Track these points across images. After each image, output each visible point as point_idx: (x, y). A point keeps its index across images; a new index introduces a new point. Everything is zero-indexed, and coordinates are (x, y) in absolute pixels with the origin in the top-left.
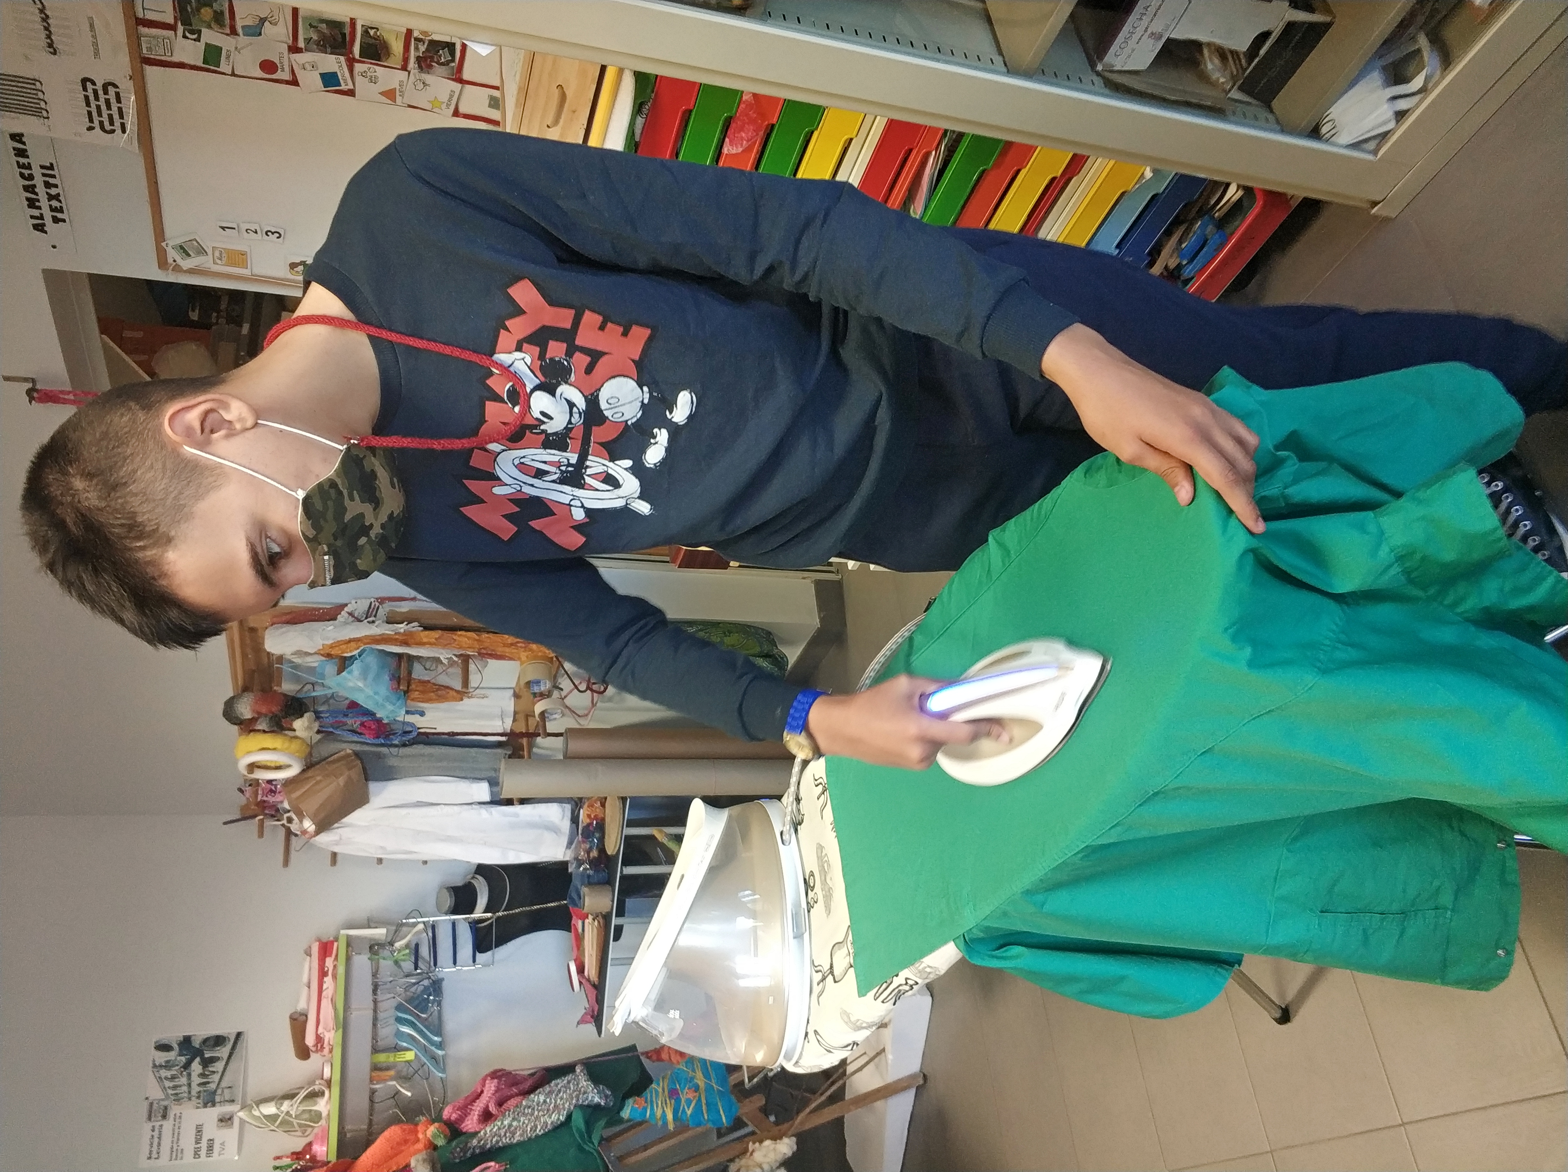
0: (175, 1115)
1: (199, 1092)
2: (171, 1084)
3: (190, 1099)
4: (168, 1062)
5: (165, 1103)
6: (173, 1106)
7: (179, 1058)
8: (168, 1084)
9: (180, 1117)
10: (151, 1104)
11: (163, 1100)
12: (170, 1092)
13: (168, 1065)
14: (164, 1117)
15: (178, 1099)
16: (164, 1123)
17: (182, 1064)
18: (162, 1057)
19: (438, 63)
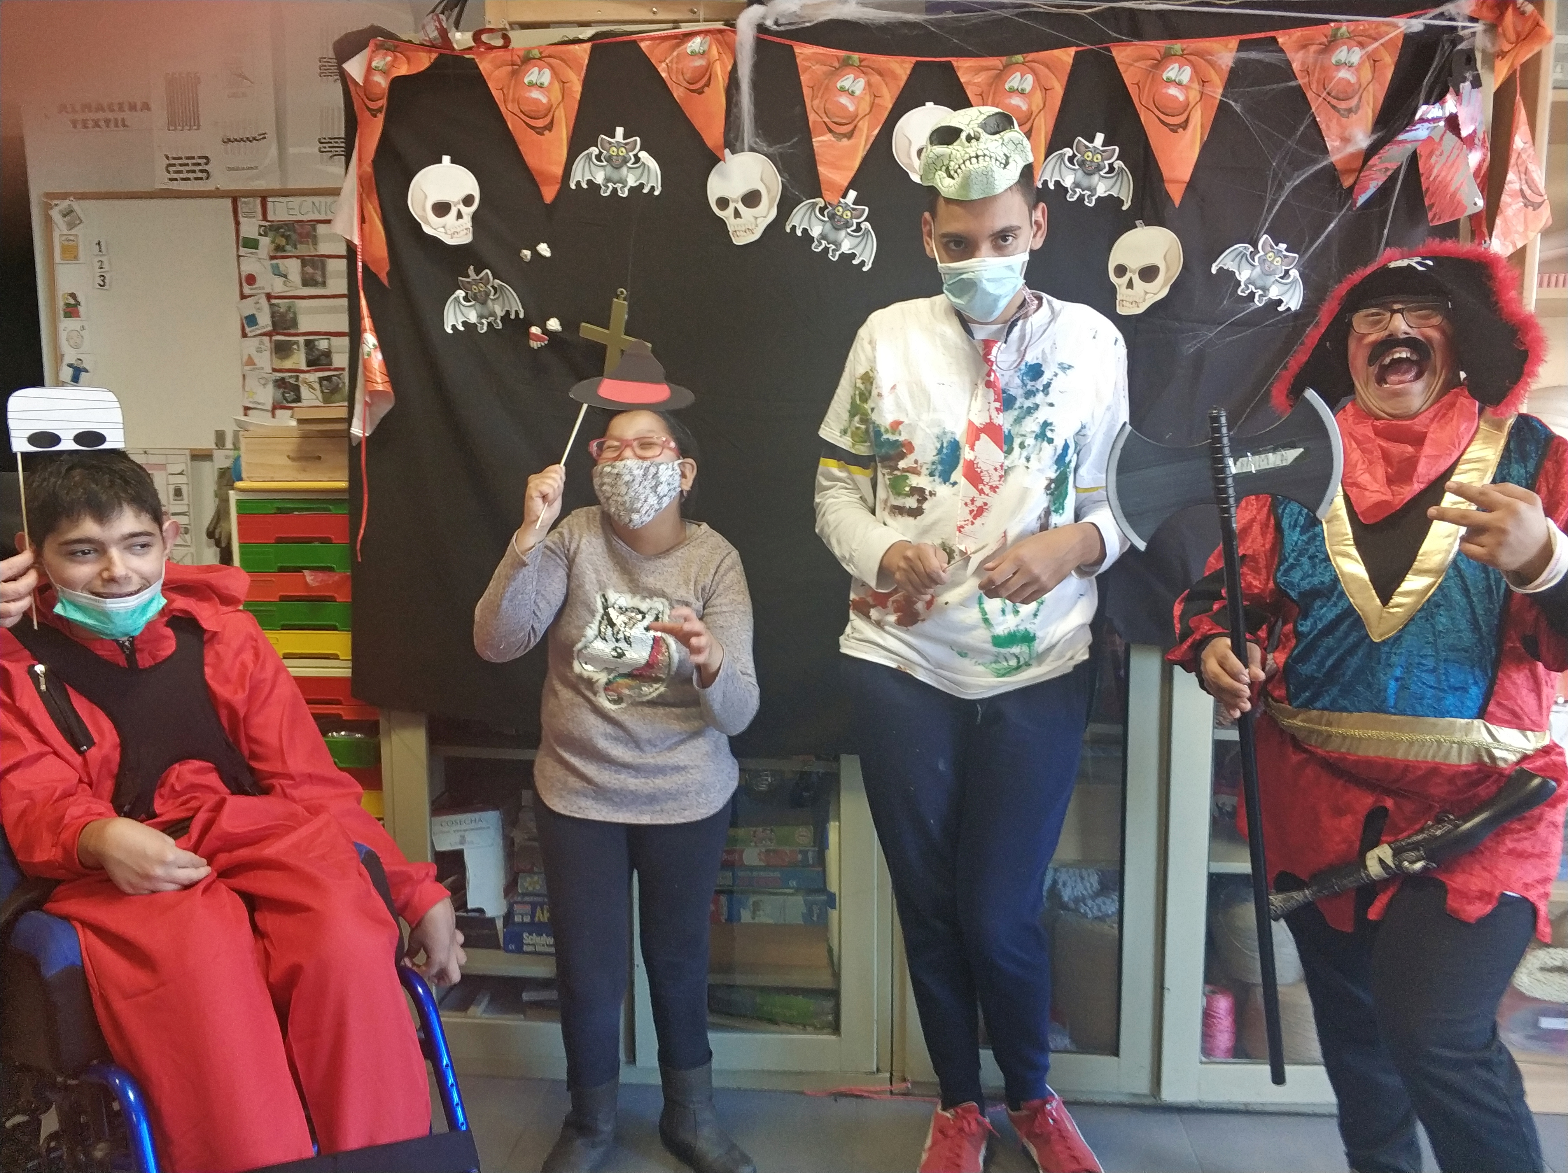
19: (284, 392)
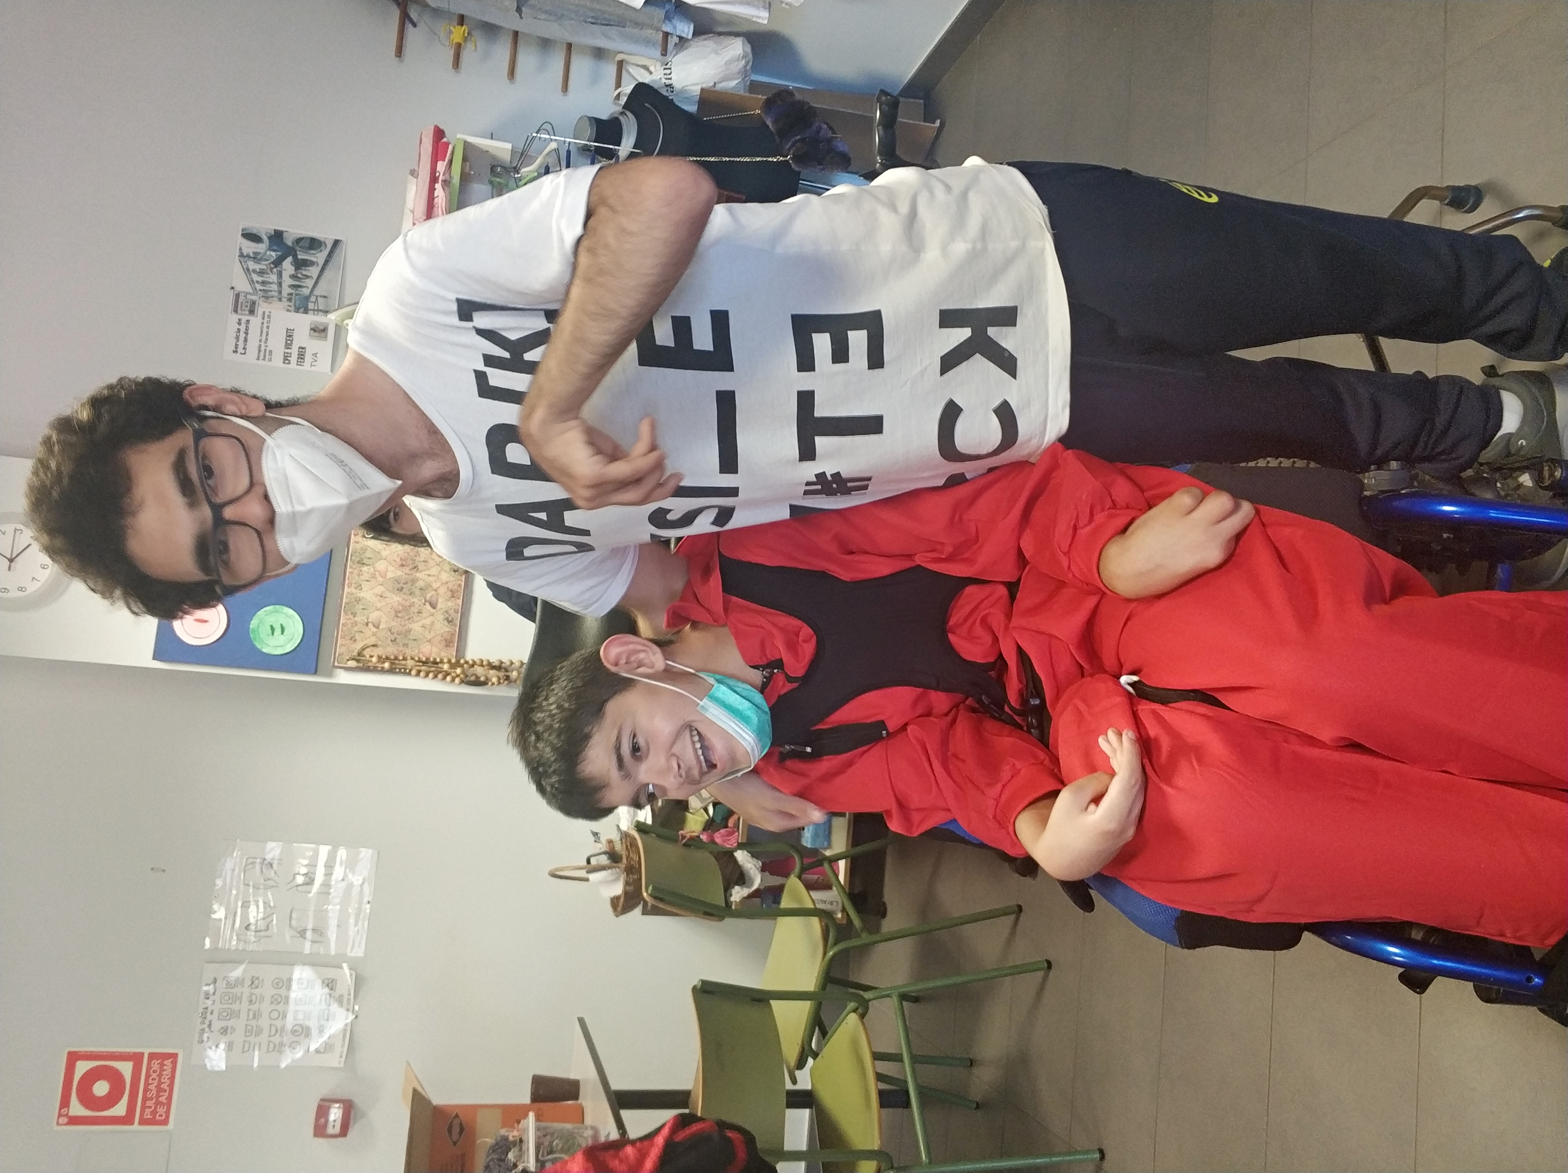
0: (264, 313)
1: (291, 294)
2: (260, 279)
3: (280, 300)
4: (254, 253)
5: (254, 298)
6: (261, 303)
7: (268, 253)
8: (256, 277)
9: (269, 317)
10: (237, 296)
11: (249, 293)
12: (258, 287)
13: (256, 258)
14: (252, 312)
15: (267, 298)
16: (251, 318)
17: (272, 260)
18: (250, 247)
